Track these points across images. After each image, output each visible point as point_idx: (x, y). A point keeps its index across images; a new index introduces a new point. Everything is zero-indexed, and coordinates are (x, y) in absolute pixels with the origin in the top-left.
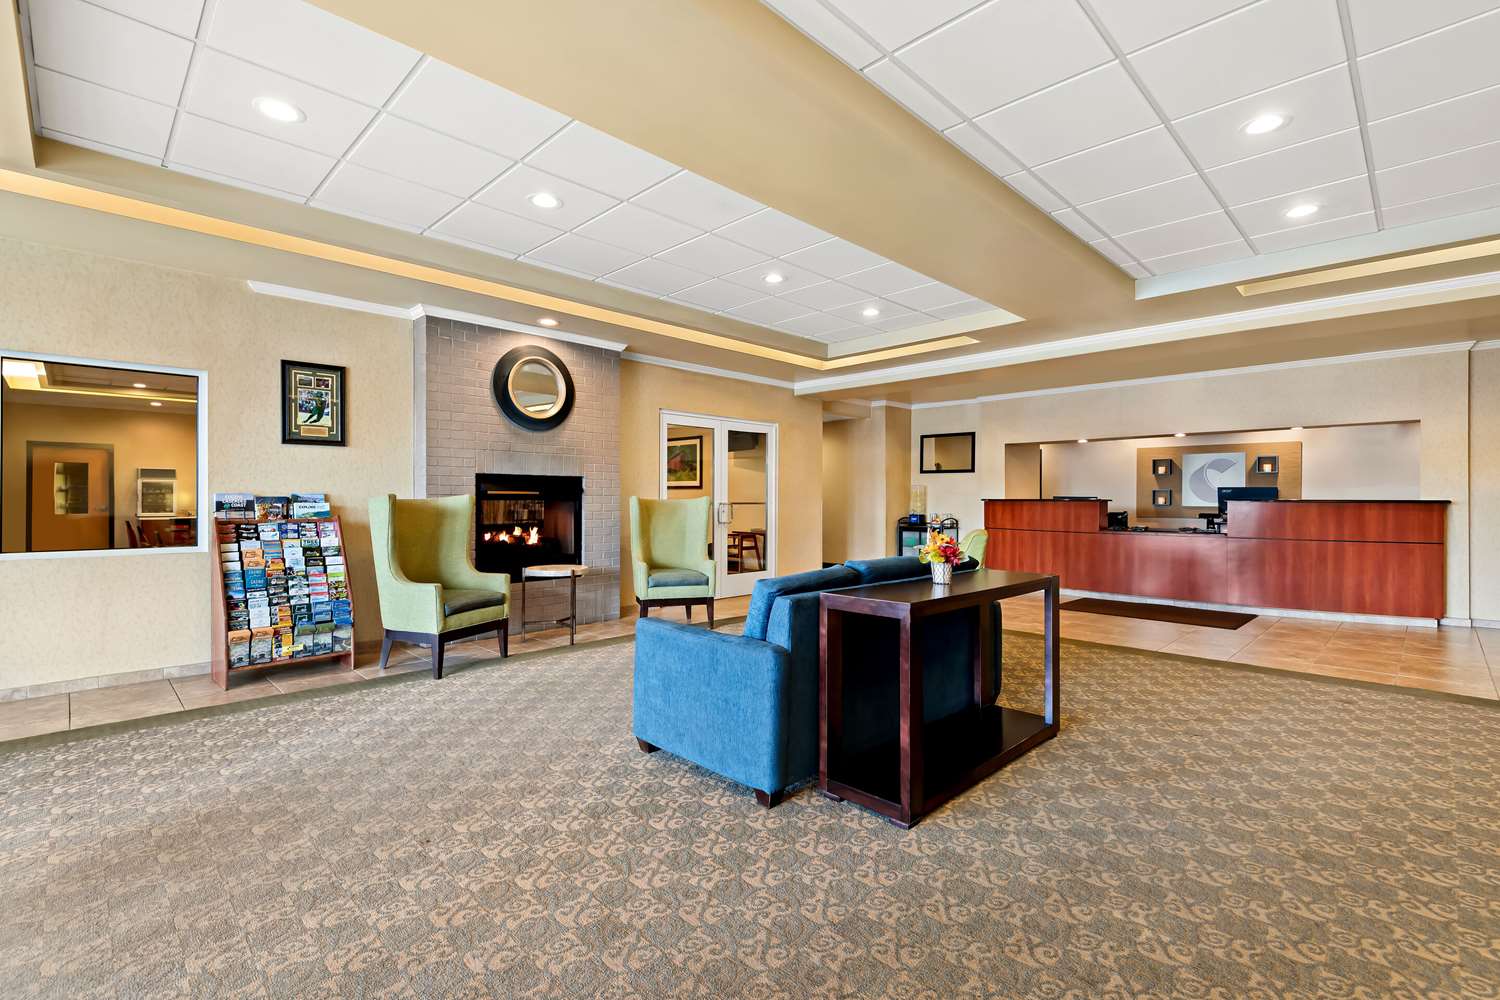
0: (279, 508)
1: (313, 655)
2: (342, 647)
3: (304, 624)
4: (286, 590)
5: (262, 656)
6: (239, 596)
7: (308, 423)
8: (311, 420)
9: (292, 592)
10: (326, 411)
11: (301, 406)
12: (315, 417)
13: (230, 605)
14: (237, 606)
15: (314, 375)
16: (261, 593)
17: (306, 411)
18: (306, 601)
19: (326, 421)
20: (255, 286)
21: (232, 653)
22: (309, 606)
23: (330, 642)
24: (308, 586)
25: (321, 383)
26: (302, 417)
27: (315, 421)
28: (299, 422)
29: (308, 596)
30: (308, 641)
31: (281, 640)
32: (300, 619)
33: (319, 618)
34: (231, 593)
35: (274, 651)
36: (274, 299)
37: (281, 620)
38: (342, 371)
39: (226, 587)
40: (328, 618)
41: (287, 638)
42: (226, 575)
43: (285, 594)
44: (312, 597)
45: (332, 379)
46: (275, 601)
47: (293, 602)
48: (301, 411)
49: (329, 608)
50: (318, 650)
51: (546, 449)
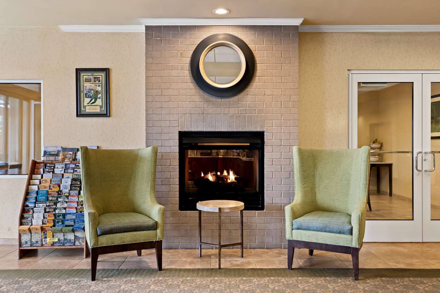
0: (71, 154)
1: (64, 245)
2: (80, 243)
3: (59, 226)
4: (55, 204)
5: (37, 242)
6: (31, 205)
7: (89, 104)
8: (91, 102)
9: (59, 205)
10: (99, 96)
11: (86, 94)
12: (93, 101)
13: (25, 210)
14: (28, 211)
15: (92, 75)
16: (43, 204)
17: (89, 97)
18: (64, 211)
19: (99, 102)
20: (65, 28)
21: (22, 238)
22: (64, 215)
23: (73, 239)
24: (67, 202)
25: (96, 80)
26: (87, 100)
27: (93, 103)
28: (85, 104)
29: (65, 208)
30: (61, 236)
31: (46, 234)
32: (58, 222)
33: (67, 223)
34: (27, 203)
35: (43, 240)
36: (72, 34)
37: (48, 222)
38: (107, 71)
39: (26, 199)
40: (72, 223)
41: (49, 234)
42: (27, 193)
43: (54, 206)
44: (67, 209)
45: (102, 76)
46: (47, 210)
47: (57, 211)
48: (86, 97)
49: (74, 217)
50: (66, 243)
51: (232, 111)
